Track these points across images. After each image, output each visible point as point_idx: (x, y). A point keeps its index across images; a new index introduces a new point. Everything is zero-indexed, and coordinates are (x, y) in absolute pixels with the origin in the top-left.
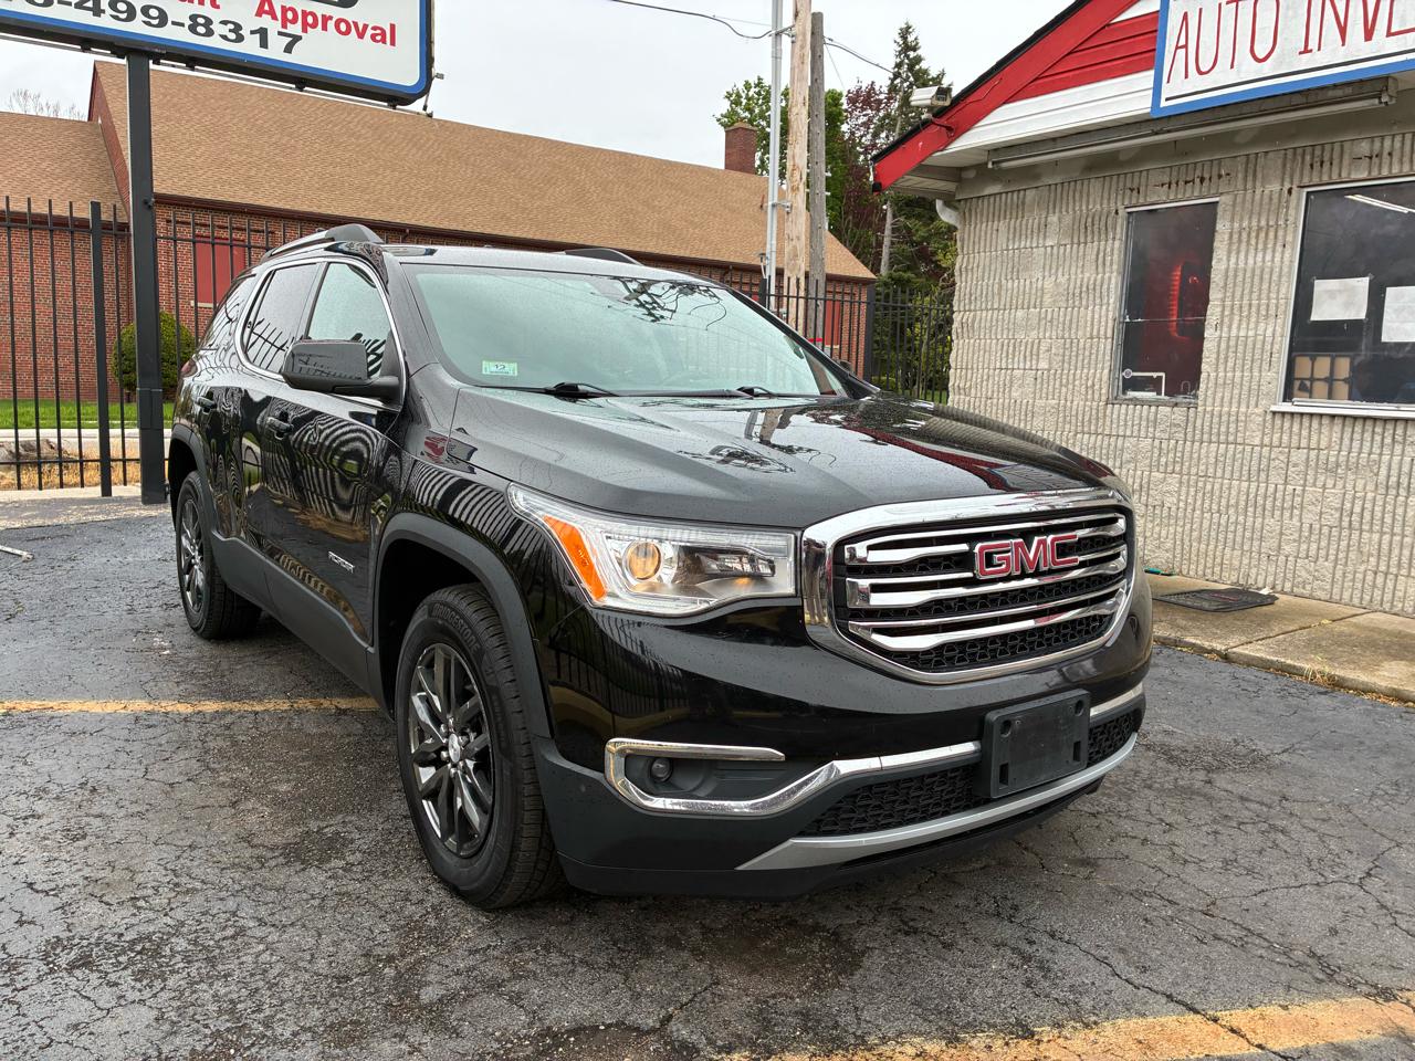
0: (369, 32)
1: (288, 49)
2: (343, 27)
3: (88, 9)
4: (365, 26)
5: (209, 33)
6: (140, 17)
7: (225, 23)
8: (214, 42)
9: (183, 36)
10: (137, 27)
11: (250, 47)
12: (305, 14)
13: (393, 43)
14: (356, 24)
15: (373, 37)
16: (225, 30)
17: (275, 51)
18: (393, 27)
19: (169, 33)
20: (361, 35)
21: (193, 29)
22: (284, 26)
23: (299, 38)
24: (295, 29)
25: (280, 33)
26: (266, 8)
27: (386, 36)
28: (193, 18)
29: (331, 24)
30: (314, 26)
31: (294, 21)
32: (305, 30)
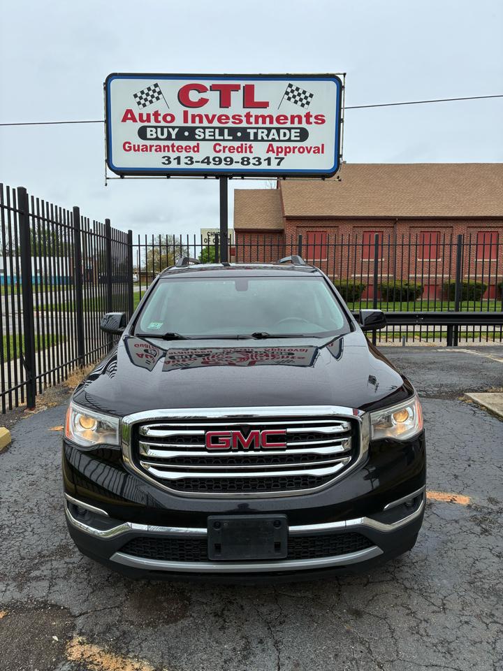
0: (313, 149)
1: (279, 164)
2: (301, 150)
3: (205, 163)
4: (311, 148)
5: (249, 163)
6: (223, 162)
7: (254, 158)
8: (251, 167)
9: (239, 166)
10: (223, 166)
11: (264, 166)
12: (286, 148)
13: (323, 152)
14: (307, 148)
15: (314, 152)
16: (254, 161)
17: (274, 166)
18: (323, 145)
19: (235, 166)
20: (309, 152)
21: (242, 163)
22: (277, 155)
23: (283, 158)
24: (281, 155)
25: (276, 158)
26: (271, 149)
27: (319, 150)
28: (243, 159)
29: (296, 150)
30: (289, 152)
31: (281, 152)
32: (285, 155)
